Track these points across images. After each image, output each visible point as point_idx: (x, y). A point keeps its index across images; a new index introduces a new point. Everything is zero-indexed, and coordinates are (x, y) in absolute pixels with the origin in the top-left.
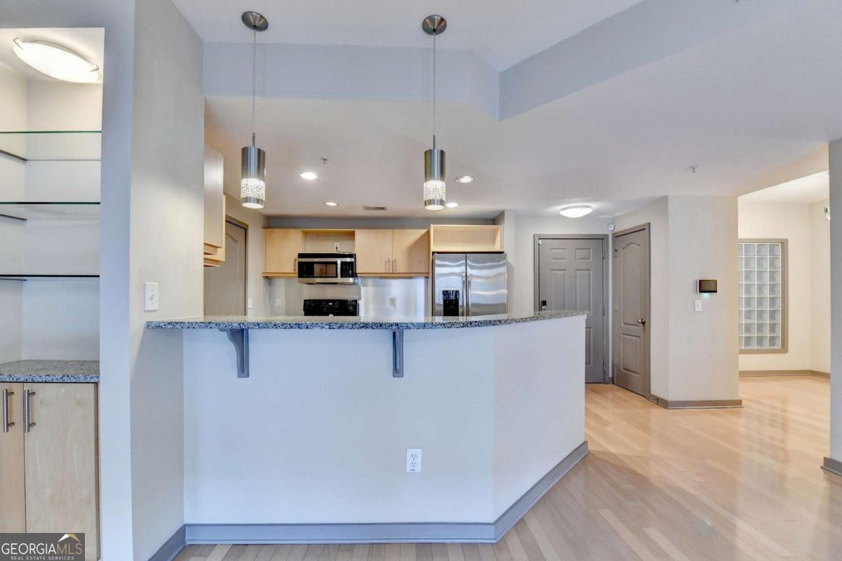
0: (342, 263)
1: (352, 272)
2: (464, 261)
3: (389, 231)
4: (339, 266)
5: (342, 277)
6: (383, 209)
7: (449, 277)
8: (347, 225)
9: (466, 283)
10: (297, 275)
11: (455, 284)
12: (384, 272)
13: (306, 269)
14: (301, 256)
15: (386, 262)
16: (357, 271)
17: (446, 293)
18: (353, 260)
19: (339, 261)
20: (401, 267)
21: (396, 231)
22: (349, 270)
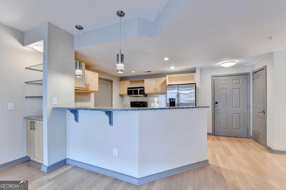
0: (140, 90)
1: (143, 93)
2: (178, 88)
3: (155, 79)
4: (139, 91)
5: (140, 94)
6: (150, 72)
7: (172, 94)
8: (141, 78)
9: (178, 96)
10: (127, 94)
11: (174, 96)
12: (153, 92)
13: (130, 92)
14: (128, 88)
15: (154, 89)
16: (145, 92)
17: (170, 99)
18: (143, 89)
19: (139, 89)
20: (159, 91)
21: (157, 79)
22: (142, 92)
